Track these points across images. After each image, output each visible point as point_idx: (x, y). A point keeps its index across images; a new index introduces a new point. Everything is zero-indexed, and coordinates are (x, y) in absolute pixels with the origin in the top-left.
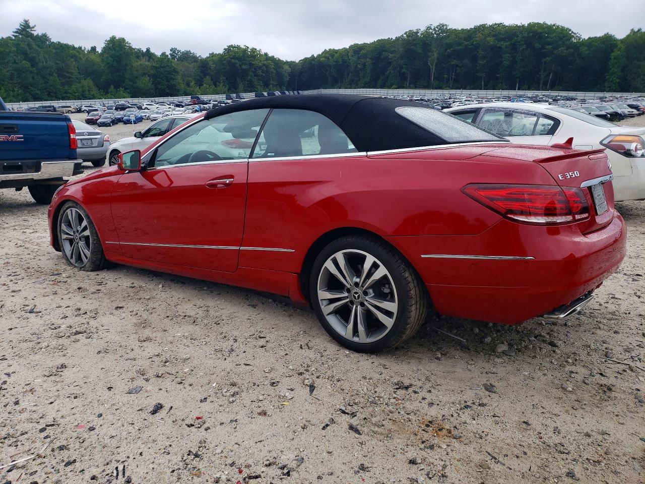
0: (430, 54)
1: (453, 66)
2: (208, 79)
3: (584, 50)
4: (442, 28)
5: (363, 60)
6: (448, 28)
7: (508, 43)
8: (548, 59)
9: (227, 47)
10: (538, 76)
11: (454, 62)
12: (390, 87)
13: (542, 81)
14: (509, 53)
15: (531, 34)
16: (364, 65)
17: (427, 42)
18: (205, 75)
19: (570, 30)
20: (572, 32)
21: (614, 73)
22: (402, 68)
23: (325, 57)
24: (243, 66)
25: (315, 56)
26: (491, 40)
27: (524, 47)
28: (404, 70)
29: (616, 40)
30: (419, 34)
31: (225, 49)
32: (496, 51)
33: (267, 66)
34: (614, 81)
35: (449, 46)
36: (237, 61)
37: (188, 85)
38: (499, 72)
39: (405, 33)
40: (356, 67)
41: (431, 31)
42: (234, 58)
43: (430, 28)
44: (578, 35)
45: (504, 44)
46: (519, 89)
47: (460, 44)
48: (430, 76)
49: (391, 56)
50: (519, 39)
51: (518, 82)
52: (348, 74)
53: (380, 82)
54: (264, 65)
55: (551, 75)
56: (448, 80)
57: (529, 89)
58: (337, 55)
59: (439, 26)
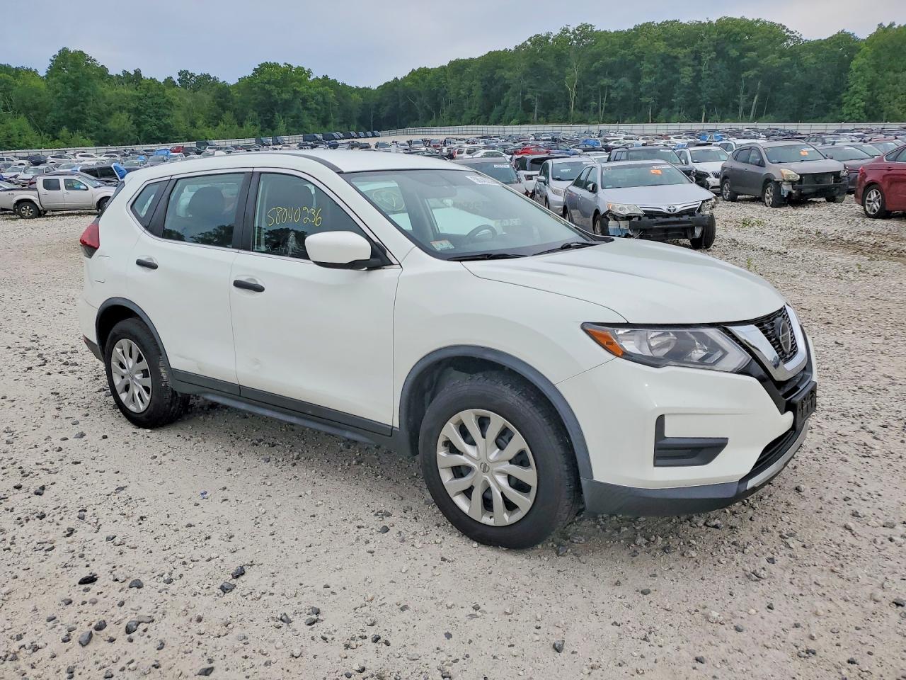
0: (568, 70)
1: (603, 88)
2: (228, 116)
3: (809, 59)
4: (584, 31)
5: (467, 83)
6: (595, 30)
7: (689, 50)
8: (752, 73)
9: (258, 67)
10: (737, 101)
11: (606, 81)
12: (508, 123)
13: (741, 109)
14: (689, 66)
15: (723, 35)
16: (470, 90)
17: (562, 51)
18: (224, 109)
19: (784, 27)
20: (788, 30)
21: (857, 92)
22: (524, 93)
23: (413, 81)
24: (283, 95)
25: (399, 79)
26: (661, 47)
27: (713, 55)
28: (528, 96)
29: (856, 40)
30: (550, 40)
31: (255, 69)
32: (670, 63)
33: (323, 95)
34: (857, 105)
35: (597, 57)
36: (274, 87)
37: (193, 124)
38: (675, 95)
39: (529, 40)
40: (458, 94)
41: (568, 34)
42: (269, 82)
43: (567, 31)
44: (796, 34)
45: (681, 52)
46: (706, 121)
47: (614, 54)
48: (568, 103)
49: (508, 75)
50: (705, 43)
51: (704, 109)
52: (447, 104)
53: (494, 115)
54: (318, 93)
55: (756, 98)
56: (596, 110)
57: (722, 120)
58: (429, 77)
59: (580, 27)
